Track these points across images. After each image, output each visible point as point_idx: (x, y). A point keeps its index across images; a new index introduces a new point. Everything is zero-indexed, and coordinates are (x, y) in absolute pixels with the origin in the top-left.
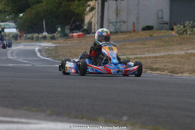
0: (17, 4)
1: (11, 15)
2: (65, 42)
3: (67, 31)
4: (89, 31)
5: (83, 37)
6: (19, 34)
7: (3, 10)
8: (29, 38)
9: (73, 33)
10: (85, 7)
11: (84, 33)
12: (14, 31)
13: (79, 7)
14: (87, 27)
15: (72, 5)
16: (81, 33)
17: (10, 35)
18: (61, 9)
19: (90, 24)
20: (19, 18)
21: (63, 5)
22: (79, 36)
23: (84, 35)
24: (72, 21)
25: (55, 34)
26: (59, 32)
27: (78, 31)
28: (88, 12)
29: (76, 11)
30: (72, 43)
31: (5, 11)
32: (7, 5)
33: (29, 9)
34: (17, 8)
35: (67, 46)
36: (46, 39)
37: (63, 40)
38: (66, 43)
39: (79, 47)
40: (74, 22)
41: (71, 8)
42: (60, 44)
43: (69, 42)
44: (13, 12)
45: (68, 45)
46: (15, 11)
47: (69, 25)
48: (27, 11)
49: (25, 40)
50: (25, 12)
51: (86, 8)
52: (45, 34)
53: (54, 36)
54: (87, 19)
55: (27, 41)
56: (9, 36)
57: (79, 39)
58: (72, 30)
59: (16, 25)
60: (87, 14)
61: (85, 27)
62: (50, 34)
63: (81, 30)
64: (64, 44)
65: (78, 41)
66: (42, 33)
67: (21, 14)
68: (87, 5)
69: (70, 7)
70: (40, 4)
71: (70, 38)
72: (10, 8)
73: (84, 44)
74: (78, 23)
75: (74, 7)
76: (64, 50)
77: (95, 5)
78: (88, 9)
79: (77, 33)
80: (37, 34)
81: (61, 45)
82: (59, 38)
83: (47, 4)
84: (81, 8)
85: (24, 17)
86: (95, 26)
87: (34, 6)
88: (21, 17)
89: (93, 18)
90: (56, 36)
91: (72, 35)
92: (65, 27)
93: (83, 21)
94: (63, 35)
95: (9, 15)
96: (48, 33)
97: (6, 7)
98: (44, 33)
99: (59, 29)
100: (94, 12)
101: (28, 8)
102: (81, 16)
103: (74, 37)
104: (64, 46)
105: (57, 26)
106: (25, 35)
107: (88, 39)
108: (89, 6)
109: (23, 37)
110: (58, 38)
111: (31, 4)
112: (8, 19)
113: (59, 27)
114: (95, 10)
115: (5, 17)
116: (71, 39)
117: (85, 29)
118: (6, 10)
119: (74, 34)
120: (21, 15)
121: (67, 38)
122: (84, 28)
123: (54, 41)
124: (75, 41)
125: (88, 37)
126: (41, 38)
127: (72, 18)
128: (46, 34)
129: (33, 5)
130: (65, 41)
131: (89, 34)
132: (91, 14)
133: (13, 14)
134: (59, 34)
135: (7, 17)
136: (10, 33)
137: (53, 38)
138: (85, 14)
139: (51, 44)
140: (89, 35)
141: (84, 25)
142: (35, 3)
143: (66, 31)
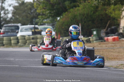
0: (55, 8)
1: (49, 18)
2: (100, 46)
3: (103, 35)
5: (118, 41)
7: (41, 13)
9: (109, 36)
10: (121, 11)
11: (119, 37)
13: (115, 12)
16: (116, 37)
18: (97, 13)
20: (57, 21)
21: (99, 9)
22: (114, 40)
23: (120, 39)
24: (107, 25)
25: (90, 37)
26: (95, 35)
27: (113, 35)
29: (112, 16)
30: (106, 47)
31: (43, 15)
32: (44, 9)
33: (66, 12)
34: (54, 11)
35: (101, 49)
37: (98, 43)
39: (113, 50)
40: (110, 26)
41: (107, 12)
42: (94, 47)
43: (104, 45)
46: (53, 15)
47: (105, 29)
48: (64, 14)
51: (122, 13)
53: (90, 39)
57: (114, 42)
58: (107, 34)
59: (53, 28)
60: (122, 18)
62: (86, 37)
63: (116, 34)
64: (99, 47)
65: (113, 45)
68: (123, 9)
69: (106, 11)
70: (77, 8)
71: (105, 41)
72: (48, 12)
73: (119, 47)
74: (113, 27)
75: (110, 11)
79: (112, 36)
81: (96, 48)
82: (94, 42)
83: (84, 8)
84: (117, 12)
85: (61, 20)
87: (71, 10)
88: (59, 20)
90: (91, 40)
91: (108, 39)
92: (101, 30)
93: (119, 25)
94: (98, 39)
96: (84, 37)
97: (44, 10)
98: (80, 37)
99: (95, 33)
101: (65, 12)
102: (117, 20)
105: (92, 30)
106: (61, 38)
107: (123, 42)
110: (93, 41)
111: (68, 8)
113: (94, 30)
116: (106, 43)
117: (121, 33)
118: (44, 13)
119: (109, 38)
120: (58, 18)
121: (102, 41)
122: (120, 32)
124: (110, 45)
125: (123, 40)
127: (108, 21)
128: (82, 37)
129: (70, 8)
130: (100, 44)
133: (51, 18)
134: (94, 37)
137: (88, 41)
138: (121, 19)
141: (120, 29)
143: (102, 34)
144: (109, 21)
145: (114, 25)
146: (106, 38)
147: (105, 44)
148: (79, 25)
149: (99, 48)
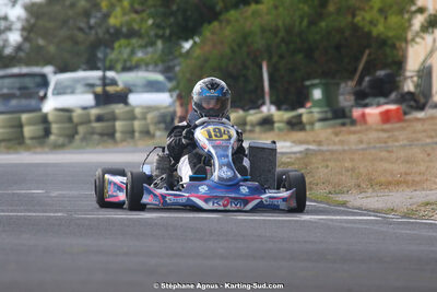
0: (174, 8)
1: (152, 44)
2: (337, 139)
3: (345, 100)
4: (422, 100)
5: (400, 120)
7: (124, 30)
9: (366, 106)
10: (406, 16)
11: (404, 107)
12: (163, 99)
13: (386, 18)
14: (417, 86)
15: (363, 9)
16: (392, 107)
17: (150, 116)
18: (323, 24)
19: (425, 74)
20: (181, 55)
21: (331, 8)
22: (386, 117)
23: (405, 113)
24: (361, 67)
25: (301, 111)
26: (317, 103)
27: (382, 100)
28: (417, 34)
29: (375, 32)
30: (361, 142)
31: (132, 34)
32: (136, 12)
33: (216, 24)
34: (172, 20)
35: (344, 151)
36: (272, 129)
37: (329, 131)
38: (342, 142)
39: (384, 154)
40: (369, 69)
41: (358, 19)
42: (319, 143)
43: (353, 138)
44: (158, 36)
45: (346, 148)
46: (168, 32)
47: (351, 79)
48: (207, 31)
50: (199, 34)
51: (410, 20)
52: (268, 109)
53: (300, 116)
54: (415, 57)
56: (145, 119)
57: (388, 126)
58: (362, 98)
59: (170, 79)
60: (413, 40)
61: (409, 86)
62: (286, 110)
63: (393, 96)
64: (335, 144)
65: (385, 135)
66: (258, 107)
67: (187, 40)
68: (413, 8)
69: (354, 16)
70: (253, 7)
71: (353, 123)
72: (150, 22)
73: (405, 142)
74: (381, 73)
75: (368, 16)
76: (331, 164)
78: (418, 21)
79: (379, 105)
80: (241, 113)
81: (324, 148)
82: (318, 125)
83: (276, 7)
84: (393, 19)
85: (198, 52)
87: (233, 14)
88: (188, 52)
90: (305, 119)
91: (363, 115)
92: (338, 85)
93: (400, 64)
94: (329, 115)
95: (144, 47)
96: (279, 109)
97: (134, 16)
98: (264, 109)
99: (317, 94)
101: (210, 22)
102: (393, 46)
103: (370, 120)
104: (332, 152)
105: (308, 83)
107: (419, 126)
108: (421, 10)
110: (312, 124)
111: (218, 8)
112: (142, 60)
113: (314, 86)
115: (133, 53)
117: (409, 93)
118: (136, 27)
119: (368, 110)
120: (187, 45)
121: (344, 124)
122: (406, 89)
123: (300, 135)
124: (373, 135)
125: (418, 120)
126: (253, 125)
127: (362, 53)
128: (273, 109)
129: (227, 9)
130: (337, 134)
131: (421, 108)
132: (429, 38)
133: (160, 44)
134: (316, 110)
135: (140, 54)
136: (149, 109)
137: (295, 125)
138: (406, 41)
139: (288, 144)
140: (421, 115)
141: (406, 78)
142: (236, 6)
143: (341, 98)
144: (367, 52)
145: (381, 69)
146: (357, 112)
147: (354, 133)
148: (261, 68)
149: (335, 148)
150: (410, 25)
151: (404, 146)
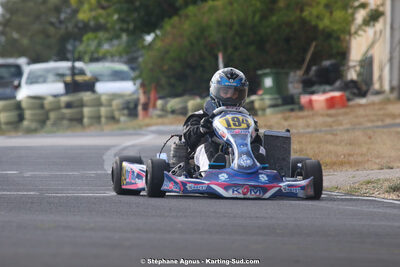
0: (137, 4)
1: (118, 37)
2: (286, 123)
3: (294, 88)
4: (364, 88)
5: (344, 106)
6: (142, 99)
7: (93, 24)
8: (173, 112)
9: (313, 93)
10: (350, 11)
11: (347, 94)
12: (128, 87)
13: (331, 13)
14: (359, 75)
15: (310, 5)
16: (337, 94)
17: (115, 103)
18: (274, 19)
19: (367, 63)
20: (144, 47)
21: (281, 4)
22: (331, 103)
23: (349, 100)
24: (308, 57)
25: (254, 98)
26: (268, 91)
27: (328, 88)
28: (360, 27)
29: (321, 26)
30: (308, 126)
31: (99, 28)
32: (103, 8)
33: (175, 19)
34: (135, 15)
37: (280, 116)
38: (291, 126)
39: (329, 137)
40: (315, 60)
41: (305, 14)
43: (301, 122)
44: (122, 30)
45: (295, 131)
46: (131, 26)
47: (299, 67)
48: (168, 25)
49: (160, 116)
50: (161, 28)
51: (353, 14)
53: (252, 102)
54: (357, 49)
55: (166, 120)
56: (109, 105)
57: (332, 111)
58: (309, 86)
59: (133, 69)
60: (356, 33)
61: (352, 75)
63: (338, 84)
64: (284, 127)
65: (329, 120)
67: (149, 33)
68: (356, 4)
69: (302, 11)
70: (210, 3)
71: (301, 108)
72: (116, 17)
73: (348, 126)
74: (327, 63)
75: (315, 12)
77: (383, 5)
78: (361, 15)
79: (324, 92)
80: (198, 100)
82: (269, 111)
83: (231, 3)
84: (338, 14)
85: (159, 44)
86: (381, 70)
87: (191, 9)
88: (150, 44)
89: (377, 46)
90: (257, 105)
91: (311, 101)
92: (287, 74)
93: (344, 55)
94: (280, 102)
95: (110, 40)
97: (100, 11)
99: (268, 82)
100: (379, 25)
101: (170, 17)
102: (338, 39)
103: (316, 106)
105: (260, 72)
106: (159, 103)
107: (361, 111)
108: (364, 6)
109: (154, 106)
110: (264, 110)
112: (107, 52)
113: (266, 75)
114: (381, 20)
115: (99, 45)
116: (305, 113)
117: (352, 81)
118: (102, 21)
119: (315, 97)
120: (149, 38)
121: (292, 110)
122: (349, 78)
124: (319, 120)
125: (360, 105)
127: (309, 45)
130: (286, 119)
131: (363, 94)
132: (370, 31)
133: (124, 37)
134: (267, 97)
135: (106, 47)
136: (114, 96)
138: (350, 34)
140: (363, 101)
141: (349, 68)
142: (194, 3)
143: (290, 86)
144: (314, 44)
145: (330, 57)
146: (304, 99)
147: (302, 118)
148: (217, 59)
150: (353, 19)
151: (347, 130)
